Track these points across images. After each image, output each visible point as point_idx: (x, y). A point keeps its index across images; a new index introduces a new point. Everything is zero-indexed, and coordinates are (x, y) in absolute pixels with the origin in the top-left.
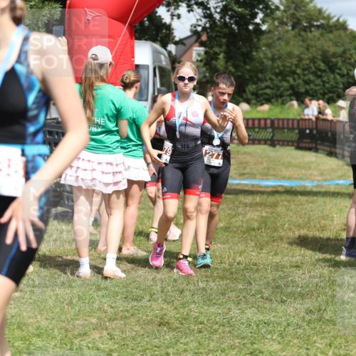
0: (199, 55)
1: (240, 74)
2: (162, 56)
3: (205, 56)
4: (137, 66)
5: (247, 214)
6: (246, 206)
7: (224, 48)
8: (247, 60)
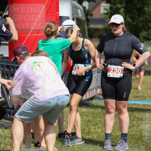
0: (105, 9)
1: (135, 23)
2: (79, 11)
3: (110, 11)
4: (61, 17)
5: (139, 126)
6: (139, 120)
7: (124, 4)
8: (141, 14)
